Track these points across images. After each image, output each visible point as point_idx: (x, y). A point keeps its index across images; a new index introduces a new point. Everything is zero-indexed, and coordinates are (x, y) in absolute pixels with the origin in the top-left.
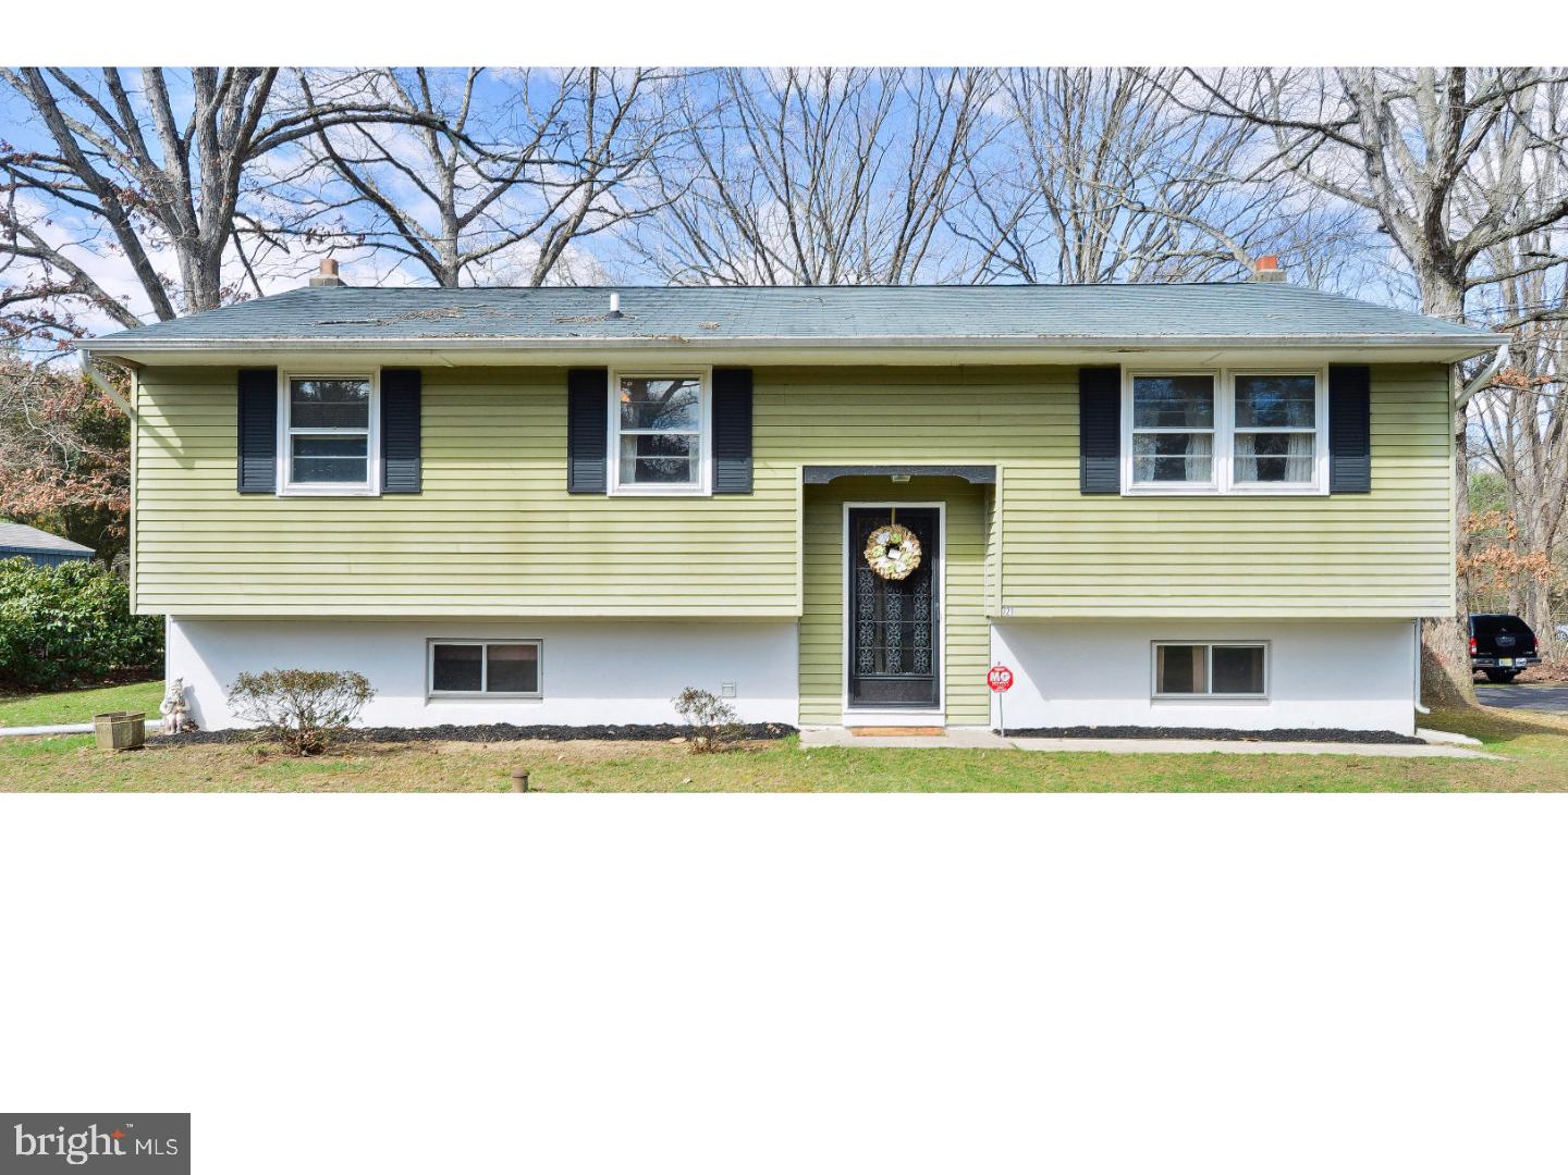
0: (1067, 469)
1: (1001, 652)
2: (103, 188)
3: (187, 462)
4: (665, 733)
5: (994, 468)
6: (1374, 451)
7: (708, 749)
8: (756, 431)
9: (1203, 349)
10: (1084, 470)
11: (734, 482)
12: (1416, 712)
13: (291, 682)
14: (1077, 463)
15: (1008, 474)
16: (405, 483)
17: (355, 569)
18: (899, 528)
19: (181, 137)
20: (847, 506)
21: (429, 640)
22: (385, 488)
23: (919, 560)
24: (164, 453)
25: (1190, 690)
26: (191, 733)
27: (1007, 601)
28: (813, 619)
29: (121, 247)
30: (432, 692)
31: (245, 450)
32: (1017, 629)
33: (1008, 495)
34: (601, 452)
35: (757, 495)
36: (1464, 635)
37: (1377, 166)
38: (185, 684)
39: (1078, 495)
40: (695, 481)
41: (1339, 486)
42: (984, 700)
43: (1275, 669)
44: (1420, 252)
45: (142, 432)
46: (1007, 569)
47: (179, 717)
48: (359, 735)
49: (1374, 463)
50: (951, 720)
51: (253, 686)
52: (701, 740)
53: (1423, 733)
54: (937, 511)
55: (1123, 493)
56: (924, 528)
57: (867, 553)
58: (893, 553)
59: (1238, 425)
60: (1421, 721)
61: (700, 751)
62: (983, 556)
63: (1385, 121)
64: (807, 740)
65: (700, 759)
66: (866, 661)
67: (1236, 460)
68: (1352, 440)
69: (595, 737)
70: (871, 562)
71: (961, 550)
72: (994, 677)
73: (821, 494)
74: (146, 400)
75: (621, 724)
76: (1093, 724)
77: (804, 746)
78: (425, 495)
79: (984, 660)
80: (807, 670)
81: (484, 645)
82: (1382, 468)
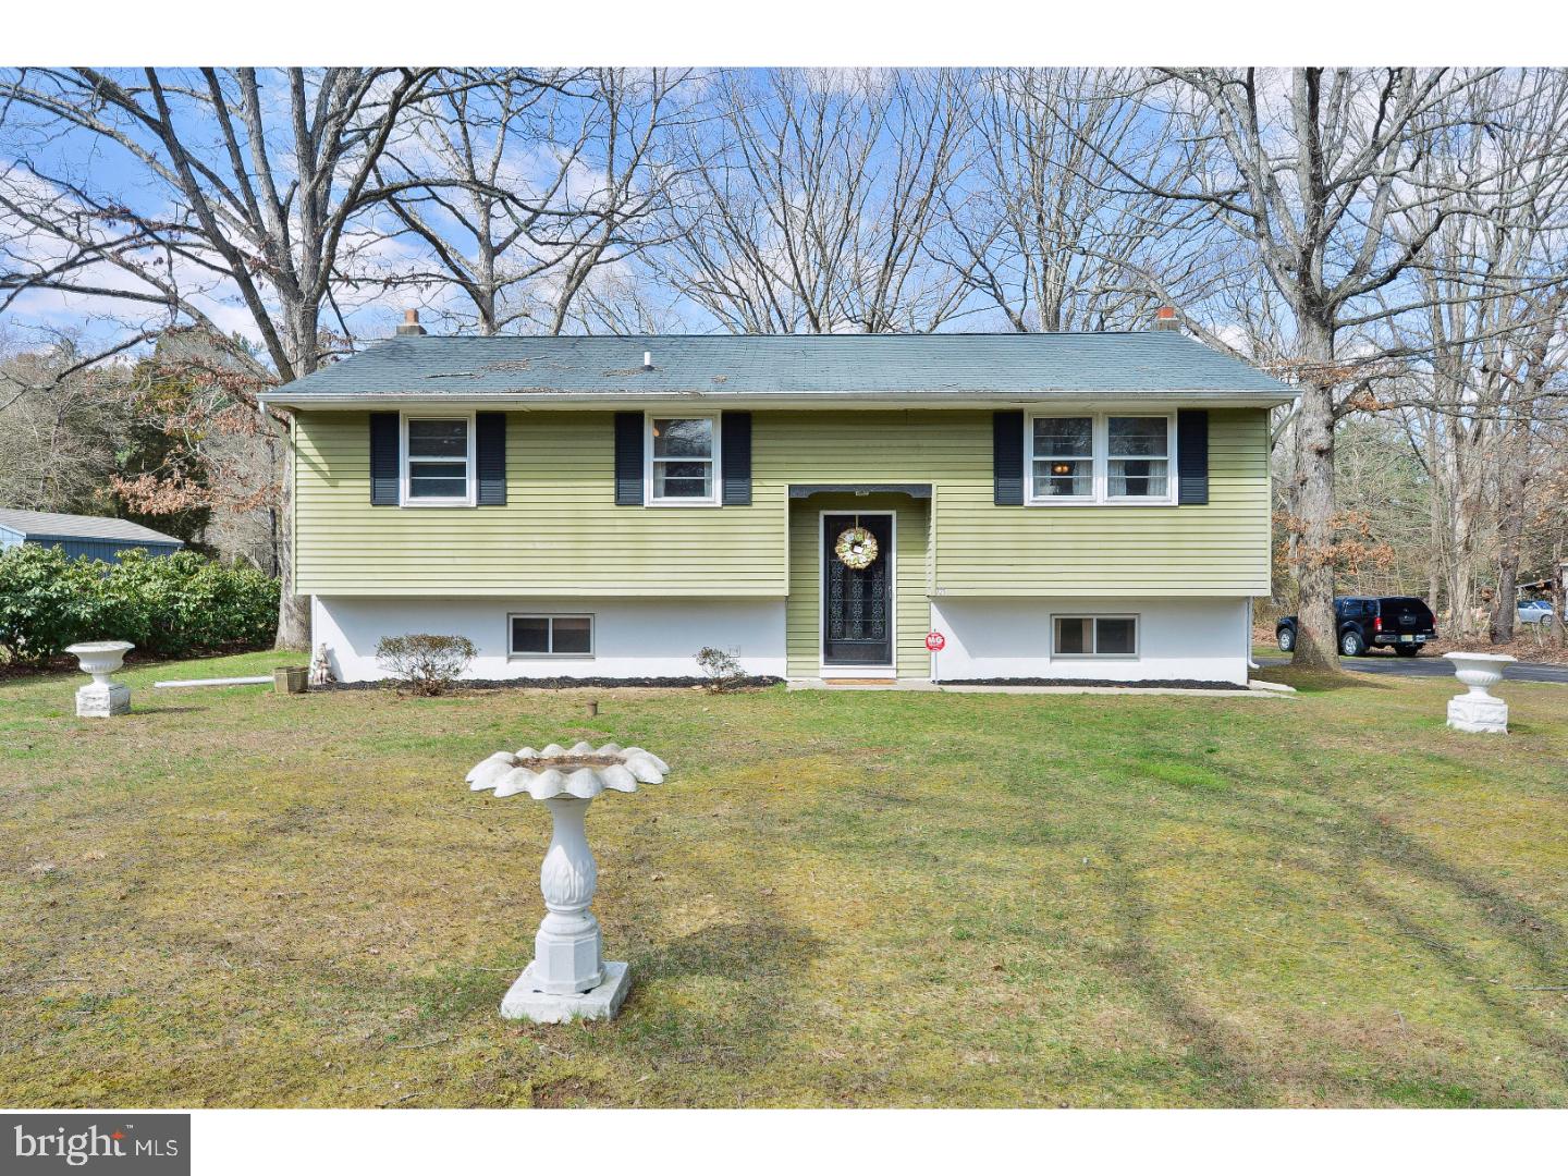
0: (985, 486)
1: (939, 622)
2: (233, 255)
3: (333, 481)
4: (687, 682)
5: (930, 486)
6: (1211, 474)
7: (720, 691)
8: (754, 459)
9: (1079, 400)
10: (997, 488)
11: (738, 495)
12: (1249, 668)
13: (418, 643)
14: (992, 482)
15: (941, 490)
16: (493, 496)
17: (459, 561)
18: (861, 530)
19: (282, 203)
20: (823, 513)
21: (509, 614)
22: (481, 501)
23: (876, 554)
24: (316, 475)
25: (1079, 650)
26: (333, 683)
27: (940, 585)
28: (797, 598)
29: (244, 300)
30: (511, 653)
31: (376, 472)
32: (951, 605)
33: (941, 506)
34: (640, 475)
35: (755, 506)
36: (1330, 613)
37: (1263, 229)
38: (328, 647)
39: (992, 506)
40: (710, 495)
41: (1186, 498)
42: (926, 658)
43: (1143, 635)
44: (1297, 299)
45: (299, 460)
46: (941, 561)
47: (325, 672)
48: (461, 684)
49: (1211, 482)
50: (901, 673)
51: (392, 647)
52: (714, 687)
53: (1254, 683)
54: (890, 517)
55: (1026, 504)
56: (880, 530)
57: (837, 549)
58: (857, 549)
59: (1111, 452)
60: (1252, 675)
61: (714, 693)
62: (925, 550)
63: (1272, 190)
64: (791, 686)
65: (713, 698)
66: (837, 628)
67: (1109, 479)
68: (1194, 466)
69: (635, 685)
70: (841, 555)
71: (908, 546)
72: (931, 640)
73: (803, 505)
74: (302, 436)
75: (654, 677)
76: (1007, 676)
77: (789, 690)
78: (510, 506)
79: (925, 629)
80: (792, 637)
81: (551, 618)
82: (1217, 485)
